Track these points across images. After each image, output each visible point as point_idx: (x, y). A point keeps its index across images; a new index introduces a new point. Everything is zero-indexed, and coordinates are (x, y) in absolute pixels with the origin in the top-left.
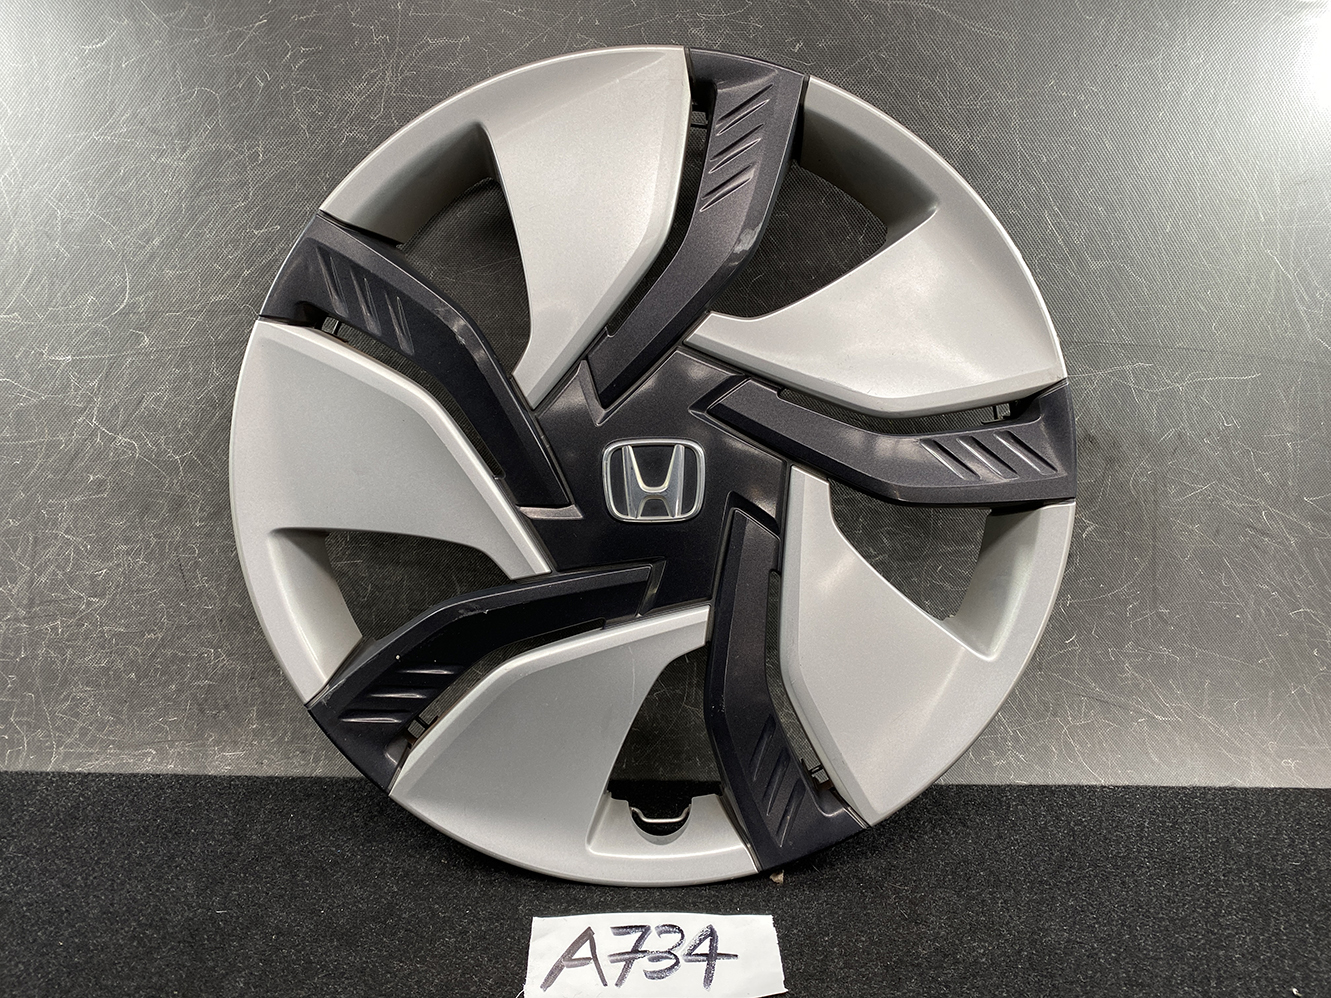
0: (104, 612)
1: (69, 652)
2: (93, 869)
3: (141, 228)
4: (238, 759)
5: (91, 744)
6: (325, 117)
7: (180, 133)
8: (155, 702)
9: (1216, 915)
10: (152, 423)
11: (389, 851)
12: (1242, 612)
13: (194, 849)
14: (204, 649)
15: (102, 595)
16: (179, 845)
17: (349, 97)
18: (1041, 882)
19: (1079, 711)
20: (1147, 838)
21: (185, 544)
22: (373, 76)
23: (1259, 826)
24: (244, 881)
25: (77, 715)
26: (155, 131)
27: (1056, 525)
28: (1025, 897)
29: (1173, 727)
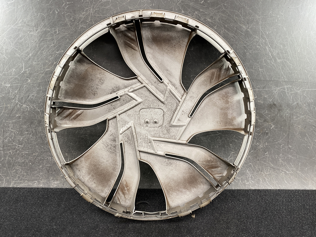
0: (22, 148)
1: (14, 158)
2: (23, 215)
3: (26, 51)
4: (58, 184)
5: (21, 180)
6: (74, 21)
7: (35, 26)
8: (36, 170)
9: (302, 226)
10: (32, 101)
11: (97, 209)
12: (310, 147)
13: (48, 209)
14: (48, 157)
15: (22, 144)
16: (44, 208)
17: (81, 16)
18: (259, 217)
19: (268, 170)
20: (284, 204)
21: (42, 132)
22: (87, 10)
23: (312, 201)
24: (60, 218)
25: (17, 173)
26: (28, 25)
28: (255, 221)
29: (291, 174)
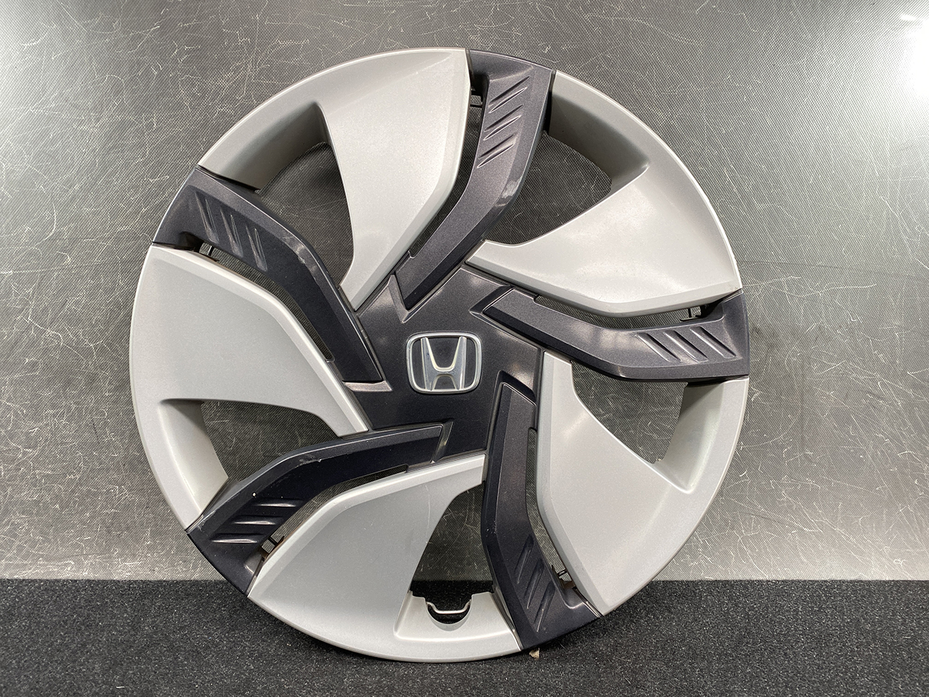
0: (36, 459)
1: (10, 489)
2: (24, 655)
3: (65, 177)
4: (136, 567)
5: (25, 557)
6: (203, 97)
7: (95, 108)
8: (73, 526)
9: (853, 678)
10: (73, 320)
11: (248, 638)
12: (864, 454)
13: (101, 638)
14: (111, 486)
15: (34, 447)
16: (89, 635)
17: (221, 82)
18: (726, 654)
19: (750, 526)
20: (801, 620)
21: (97, 409)
22: (238, 68)
23: (880, 610)
24: (138, 662)
25: (15, 536)
26: (76, 106)
27: (735, 395)
28: (716, 666)
29: (817, 537)
